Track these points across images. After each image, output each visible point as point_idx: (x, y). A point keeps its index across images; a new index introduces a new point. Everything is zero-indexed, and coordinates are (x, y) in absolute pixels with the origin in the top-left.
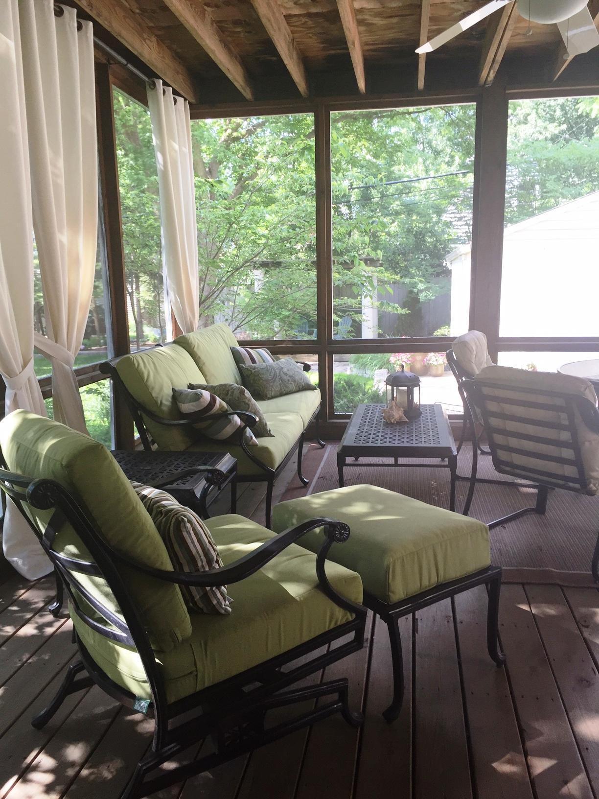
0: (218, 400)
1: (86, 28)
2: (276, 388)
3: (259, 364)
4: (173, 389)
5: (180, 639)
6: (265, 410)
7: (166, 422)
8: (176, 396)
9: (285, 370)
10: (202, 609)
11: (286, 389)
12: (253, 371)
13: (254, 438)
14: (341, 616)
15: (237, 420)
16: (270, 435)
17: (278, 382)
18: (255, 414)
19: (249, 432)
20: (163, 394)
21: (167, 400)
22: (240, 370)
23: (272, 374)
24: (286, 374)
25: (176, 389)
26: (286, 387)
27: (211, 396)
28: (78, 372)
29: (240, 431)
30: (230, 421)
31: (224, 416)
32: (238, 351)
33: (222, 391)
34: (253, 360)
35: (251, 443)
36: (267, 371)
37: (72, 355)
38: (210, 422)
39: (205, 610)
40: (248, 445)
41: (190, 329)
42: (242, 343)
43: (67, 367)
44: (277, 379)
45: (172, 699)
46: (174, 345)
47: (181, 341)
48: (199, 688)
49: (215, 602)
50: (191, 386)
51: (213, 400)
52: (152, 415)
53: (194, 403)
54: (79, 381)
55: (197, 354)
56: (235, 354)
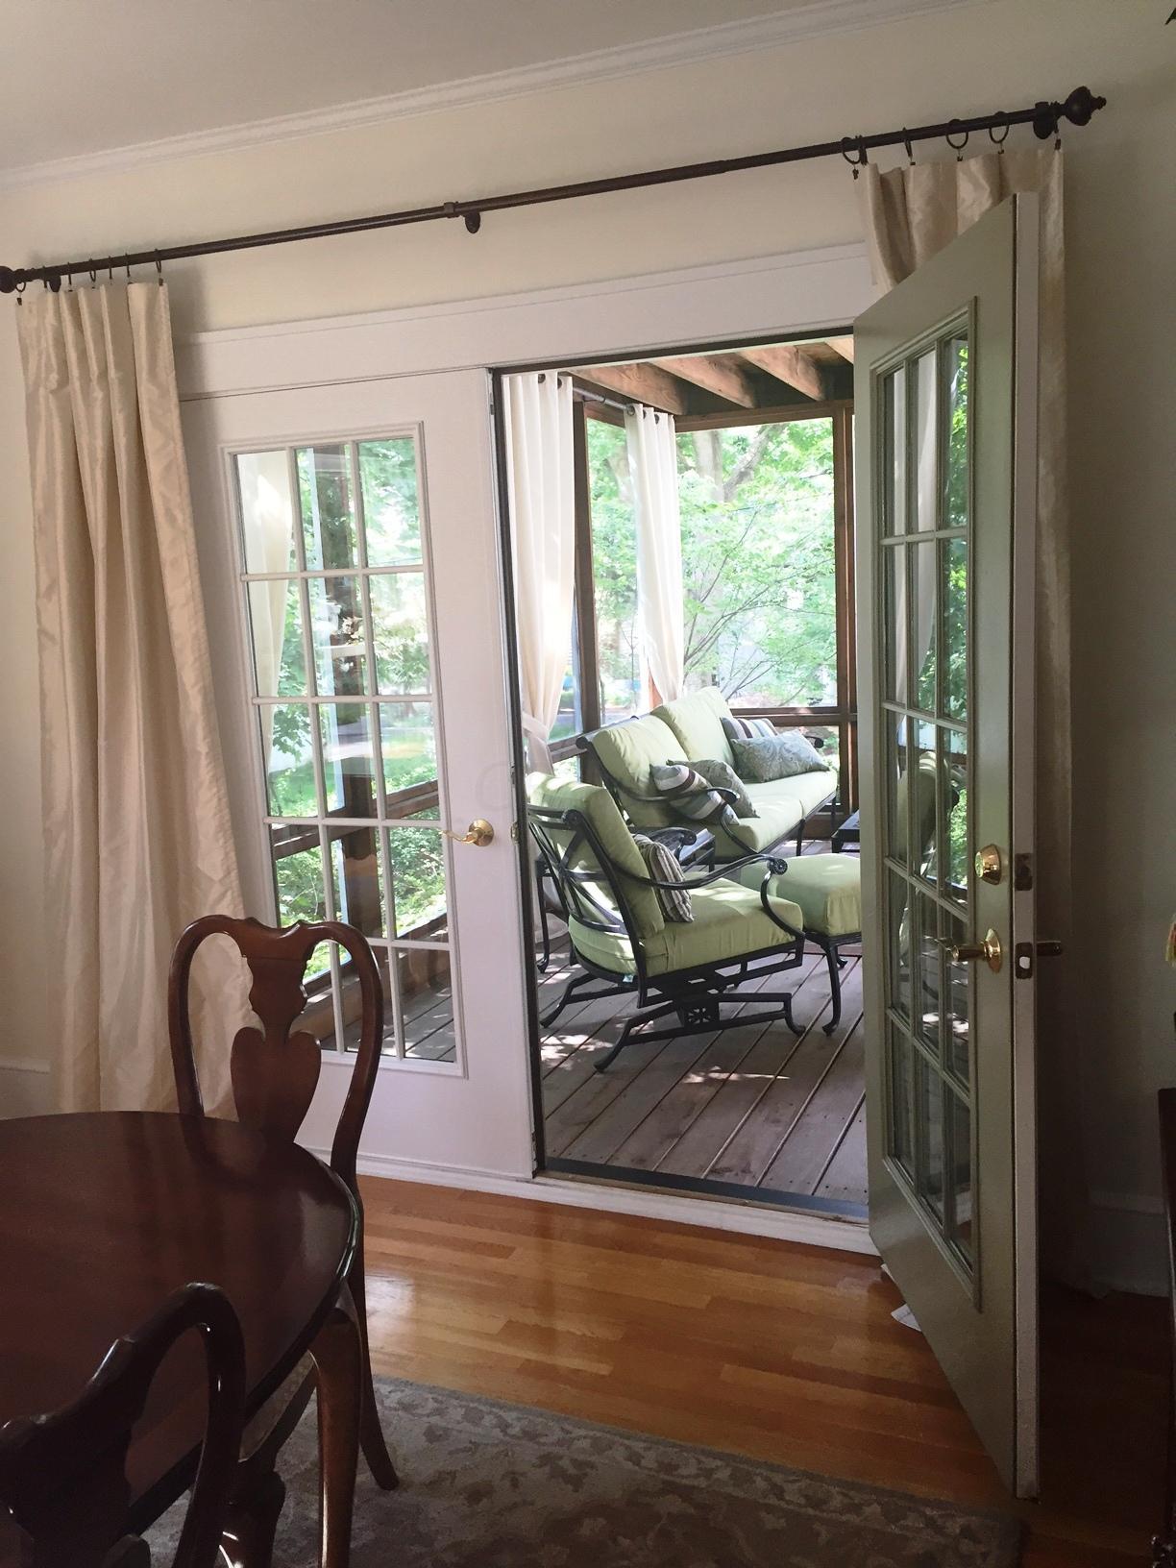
0: (697, 776)
1: (565, 384)
2: (775, 767)
3: (756, 738)
4: (650, 765)
5: (656, 930)
6: (753, 792)
7: (644, 798)
8: (654, 772)
9: (787, 746)
10: (672, 918)
11: (788, 770)
12: (747, 747)
13: (735, 816)
14: (783, 937)
15: (717, 798)
16: (756, 816)
17: (777, 762)
18: (738, 792)
19: (729, 810)
20: (642, 772)
21: (644, 777)
22: (731, 745)
23: (771, 751)
24: (789, 751)
25: (655, 765)
26: (789, 767)
27: (690, 771)
28: (552, 747)
29: (721, 809)
30: (709, 798)
31: (704, 792)
32: (729, 723)
33: (705, 767)
34: (749, 735)
35: (731, 823)
36: (765, 746)
37: (547, 730)
38: (687, 799)
39: (674, 918)
40: (728, 824)
41: (673, 697)
42: (736, 712)
43: (543, 742)
44: (777, 758)
45: (650, 973)
46: (652, 717)
47: (660, 713)
48: (670, 969)
49: (681, 913)
50: (670, 763)
51: (692, 776)
52: (629, 792)
53: (672, 779)
54: (553, 757)
55: (677, 727)
56: (728, 729)
